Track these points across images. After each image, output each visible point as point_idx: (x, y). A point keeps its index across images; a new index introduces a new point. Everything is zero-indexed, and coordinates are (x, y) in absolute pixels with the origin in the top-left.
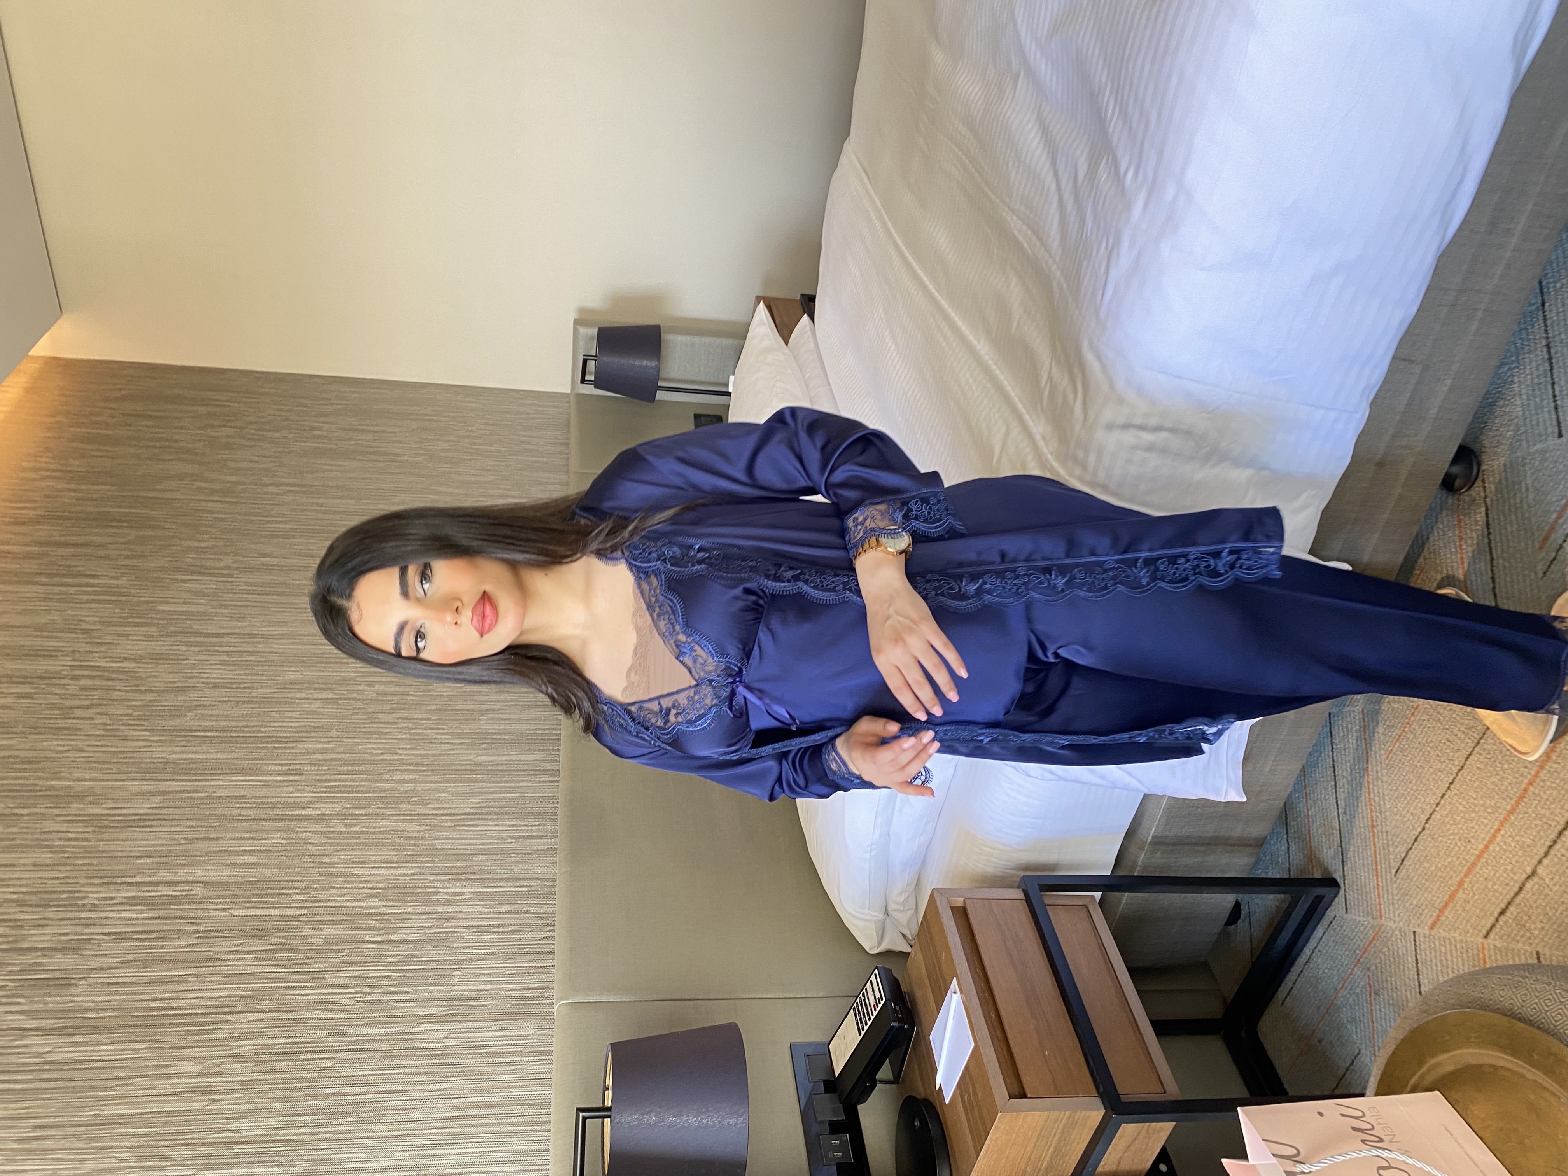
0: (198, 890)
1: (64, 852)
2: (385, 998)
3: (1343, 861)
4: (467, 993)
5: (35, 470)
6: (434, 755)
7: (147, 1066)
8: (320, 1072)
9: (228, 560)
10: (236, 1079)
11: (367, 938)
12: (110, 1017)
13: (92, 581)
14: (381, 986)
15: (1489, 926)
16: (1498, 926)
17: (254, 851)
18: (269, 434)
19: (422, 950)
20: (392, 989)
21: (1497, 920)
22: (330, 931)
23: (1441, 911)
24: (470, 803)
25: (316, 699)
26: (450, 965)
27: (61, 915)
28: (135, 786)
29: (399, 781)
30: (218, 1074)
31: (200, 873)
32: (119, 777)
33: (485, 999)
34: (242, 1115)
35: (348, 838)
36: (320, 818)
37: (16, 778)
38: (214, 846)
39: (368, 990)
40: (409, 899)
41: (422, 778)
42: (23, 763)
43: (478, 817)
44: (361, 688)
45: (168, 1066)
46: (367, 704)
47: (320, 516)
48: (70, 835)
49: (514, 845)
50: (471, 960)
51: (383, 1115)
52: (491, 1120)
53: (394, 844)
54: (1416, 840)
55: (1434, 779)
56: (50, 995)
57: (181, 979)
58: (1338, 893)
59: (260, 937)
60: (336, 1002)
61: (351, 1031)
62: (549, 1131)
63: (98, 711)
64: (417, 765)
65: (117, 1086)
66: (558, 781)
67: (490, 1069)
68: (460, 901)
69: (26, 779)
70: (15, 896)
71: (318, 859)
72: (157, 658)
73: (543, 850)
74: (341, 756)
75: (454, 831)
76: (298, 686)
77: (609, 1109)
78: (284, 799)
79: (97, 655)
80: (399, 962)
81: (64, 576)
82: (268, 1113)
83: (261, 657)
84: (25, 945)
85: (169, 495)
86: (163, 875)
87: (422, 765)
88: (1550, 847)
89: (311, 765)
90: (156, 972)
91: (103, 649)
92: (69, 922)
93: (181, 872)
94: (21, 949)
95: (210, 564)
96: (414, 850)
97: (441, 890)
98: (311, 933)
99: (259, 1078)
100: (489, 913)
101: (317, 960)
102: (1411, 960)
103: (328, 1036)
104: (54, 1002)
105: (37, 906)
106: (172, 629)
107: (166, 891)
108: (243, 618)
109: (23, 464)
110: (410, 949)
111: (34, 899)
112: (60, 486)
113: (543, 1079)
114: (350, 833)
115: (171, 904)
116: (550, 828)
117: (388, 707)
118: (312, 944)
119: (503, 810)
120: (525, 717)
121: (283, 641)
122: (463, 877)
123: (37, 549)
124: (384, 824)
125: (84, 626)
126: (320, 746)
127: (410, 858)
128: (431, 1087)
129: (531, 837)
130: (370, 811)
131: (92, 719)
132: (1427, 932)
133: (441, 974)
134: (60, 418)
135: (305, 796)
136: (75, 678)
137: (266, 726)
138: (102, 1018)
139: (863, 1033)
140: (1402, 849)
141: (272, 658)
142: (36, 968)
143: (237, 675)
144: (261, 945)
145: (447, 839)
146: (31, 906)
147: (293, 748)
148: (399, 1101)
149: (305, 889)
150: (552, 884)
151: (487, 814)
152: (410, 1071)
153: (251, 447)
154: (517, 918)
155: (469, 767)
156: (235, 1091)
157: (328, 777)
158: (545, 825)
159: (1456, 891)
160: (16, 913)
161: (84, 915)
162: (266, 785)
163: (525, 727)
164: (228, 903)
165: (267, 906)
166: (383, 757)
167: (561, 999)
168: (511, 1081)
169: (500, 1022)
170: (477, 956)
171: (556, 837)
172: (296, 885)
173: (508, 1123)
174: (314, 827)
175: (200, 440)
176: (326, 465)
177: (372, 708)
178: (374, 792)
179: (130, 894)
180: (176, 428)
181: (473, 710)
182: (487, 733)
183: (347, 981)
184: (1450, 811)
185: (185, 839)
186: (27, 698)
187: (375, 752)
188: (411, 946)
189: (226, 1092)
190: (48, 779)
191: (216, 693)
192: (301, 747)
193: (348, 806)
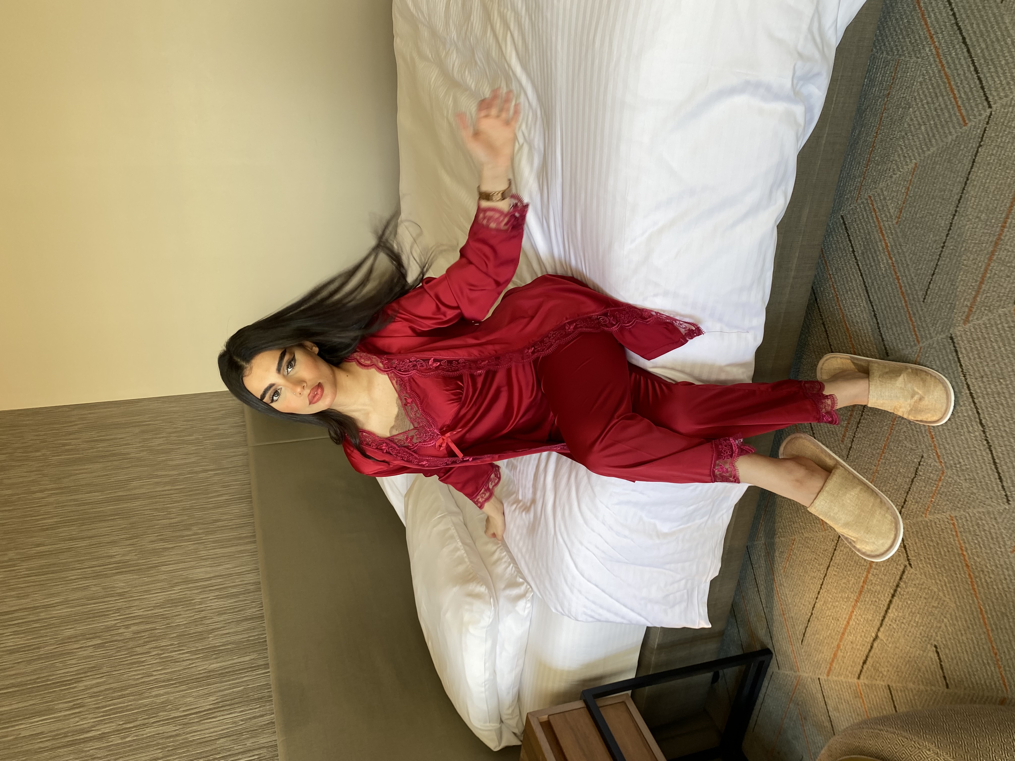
3: (771, 637)
6: (179, 671)
9: (12, 554)
15: (859, 671)
16: (864, 671)
18: (33, 454)
21: (863, 667)
23: (831, 664)
24: (209, 701)
25: (89, 646)
29: (156, 696)
36: (101, 737)
41: (173, 690)
43: (216, 710)
44: (120, 631)
49: (244, 726)
53: (158, 744)
54: (809, 621)
55: (812, 583)
58: (772, 657)
64: (168, 680)
66: (269, 672)
73: (265, 725)
74: (112, 685)
75: (200, 725)
76: (74, 640)
78: (74, 728)
83: (45, 622)
87: (172, 680)
88: (882, 620)
89: (91, 697)
96: (173, 745)
102: (820, 696)
108: (27, 596)
114: (124, 743)
116: (268, 707)
117: (142, 641)
119: (233, 702)
120: (240, 629)
121: (60, 607)
124: (150, 731)
126: (95, 681)
127: (171, 753)
129: (255, 717)
130: (138, 723)
132: (825, 677)
135: (90, 722)
137: (53, 675)
140: (801, 628)
141: (52, 622)
143: (28, 640)
145: (196, 731)
147: (75, 687)
150: (274, 749)
151: (222, 707)
153: (19, 466)
155: (206, 675)
157: (104, 704)
158: (264, 706)
159: (837, 650)
162: (59, 720)
163: (241, 637)
166: (143, 680)
171: (273, 714)
174: (98, 745)
176: (77, 470)
177: (131, 644)
178: (139, 708)
181: (203, 631)
182: (216, 647)
184: (824, 602)
187: (136, 677)
191: (13, 657)
192: (81, 686)
193: (121, 723)
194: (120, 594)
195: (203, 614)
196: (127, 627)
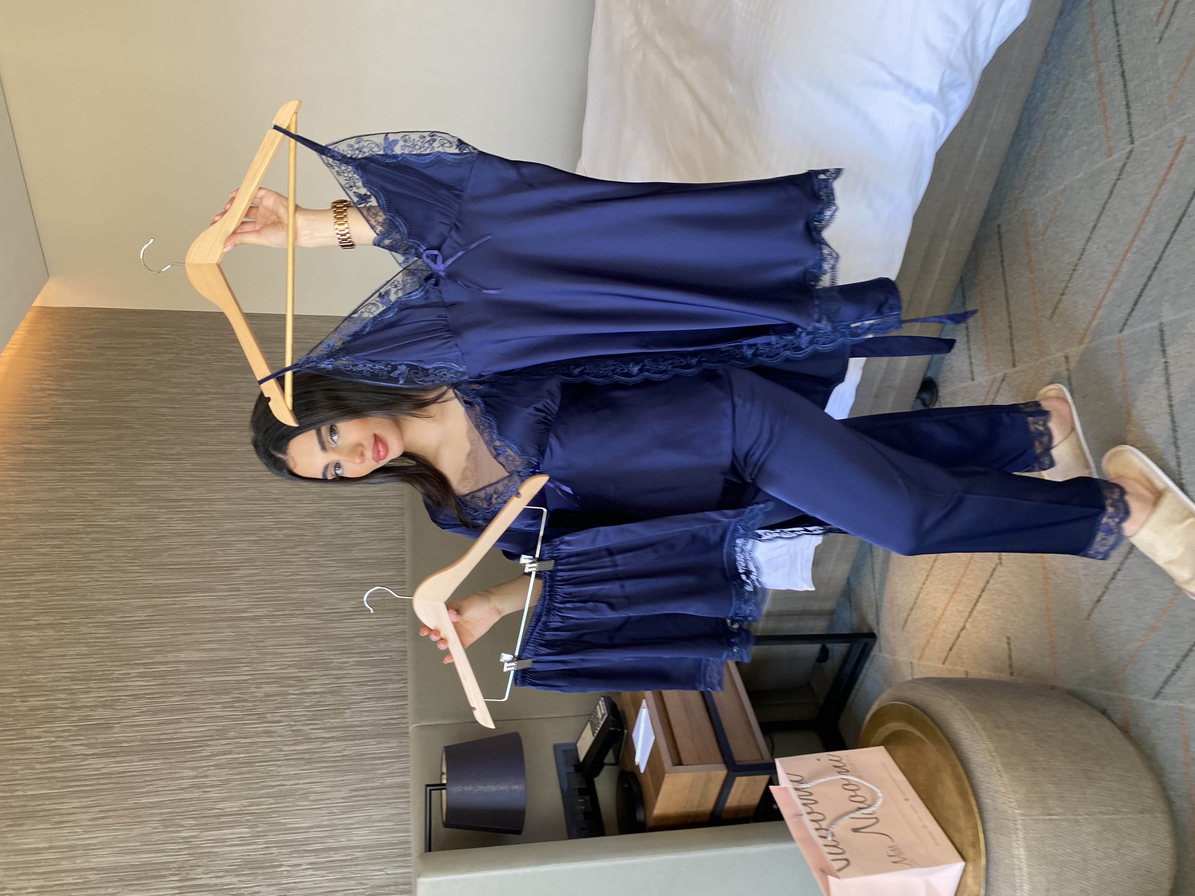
0: (182, 667)
1: (96, 646)
2: (304, 728)
3: (878, 622)
4: (354, 723)
5: (43, 390)
6: (325, 575)
7: (163, 774)
8: (268, 773)
9: (178, 449)
10: (217, 779)
11: (291, 692)
12: (137, 745)
13: (91, 467)
14: (301, 721)
15: (944, 657)
16: (949, 657)
17: (213, 641)
18: (198, 357)
19: (325, 697)
20: (308, 722)
21: (948, 654)
22: (267, 689)
23: (923, 650)
24: (350, 605)
25: (245, 541)
26: (343, 706)
27: (99, 685)
28: (135, 602)
29: (303, 593)
30: (207, 776)
31: (183, 656)
32: (124, 597)
33: (366, 726)
34: (223, 800)
35: (273, 630)
36: (254, 618)
37: (58, 600)
38: (189, 639)
39: (293, 723)
40: (315, 666)
41: (318, 590)
42: (62, 590)
43: (355, 613)
44: (274, 532)
45: (176, 773)
46: (278, 543)
47: (236, 414)
48: (98, 635)
49: (378, 631)
50: (356, 703)
51: (309, 797)
52: (374, 797)
53: (303, 633)
54: (912, 609)
56: (99, 734)
57: (177, 721)
58: (876, 641)
59: (224, 694)
60: (274, 732)
61: (285, 748)
62: (409, 802)
63: (105, 554)
64: (314, 581)
65: (147, 785)
67: (372, 767)
68: (347, 667)
69: (65, 600)
70: (68, 675)
71: (256, 644)
72: (140, 517)
73: (397, 633)
74: (264, 577)
75: (341, 623)
76: (233, 533)
77: (444, 785)
78: (231, 607)
79: (101, 517)
80: (312, 705)
81: (71, 464)
82: (239, 798)
83: (207, 514)
84: (79, 705)
85: (134, 404)
86: (159, 658)
87: (317, 581)
88: (971, 612)
89: (246, 584)
90: (162, 718)
91: (104, 513)
92: (103, 689)
93: (170, 655)
94: (77, 707)
95: (167, 451)
96: (315, 636)
97: (334, 661)
98: (255, 690)
99: (232, 777)
100: (365, 674)
101: (261, 706)
103: (271, 752)
104: (102, 738)
105: (83, 680)
106: (147, 497)
107: (163, 668)
108: (192, 488)
109: (35, 386)
110: (317, 698)
111: (81, 676)
112: (61, 401)
113: (404, 772)
114: (274, 627)
115: (167, 676)
116: (401, 619)
117: (292, 544)
118: (256, 697)
121: (221, 503)
122: (347, 652)
123: (51, 446)
124: (296, 621)
125: (90, 498)
126: (250, 572)
127: (314, 641)
128: (337, 779)
129: (389, 625)
130: (285, 612)
131: (102, 560)
132: (917, 661)
133: (338, 712)
134: (55, 352)
135: (245, 604)
136: (88, 533)
137: (213, 560)
138: (132, 746)
139: (595, 735)
140: (905, 615)
141: (214, 515)
142: (87, 718)
143: (193, 527)
144: (225, 699)
145: (337, 628)
146: (79, 680)
147: (233, 574)
148: (318, 788)
149: (248, 663)
150: (404, 654)
152: (323, 770)
153: (185, 367)
154: (384, 676)
155: (347, 582)
156: (217, 786)
157: (257, 592)
158: (398, 617)
159: (930, 638)
160: (70, 685)
161: (113, 685)
163: (382, 554)
164: (201, 674)
165: (227, 674)
166: (292, 578)
167: (414, 724)
168: (384, 774)
169: (376, 740)
170: (360, 700)
172: (243, 661)
173: (384, 799)
174: (251, 624)
175: (150, 364)
177: (282, 545)
178: (288, 600)
179: (140, 671)
180: (135, 355)
181: (347, 544)
182: (358, 559)
183: (280, 718)
184: (927, 592)
185: (170, 635)
186: (60, 548)
187: (286, 574)
188: (318, 696)
189: (212, 786)
190: (79, 600)
191: (180, 539)
192: (239, 573)
193: (272, 610)
194: (275, 499)
195: (348, 529)
196: (280, 529)
